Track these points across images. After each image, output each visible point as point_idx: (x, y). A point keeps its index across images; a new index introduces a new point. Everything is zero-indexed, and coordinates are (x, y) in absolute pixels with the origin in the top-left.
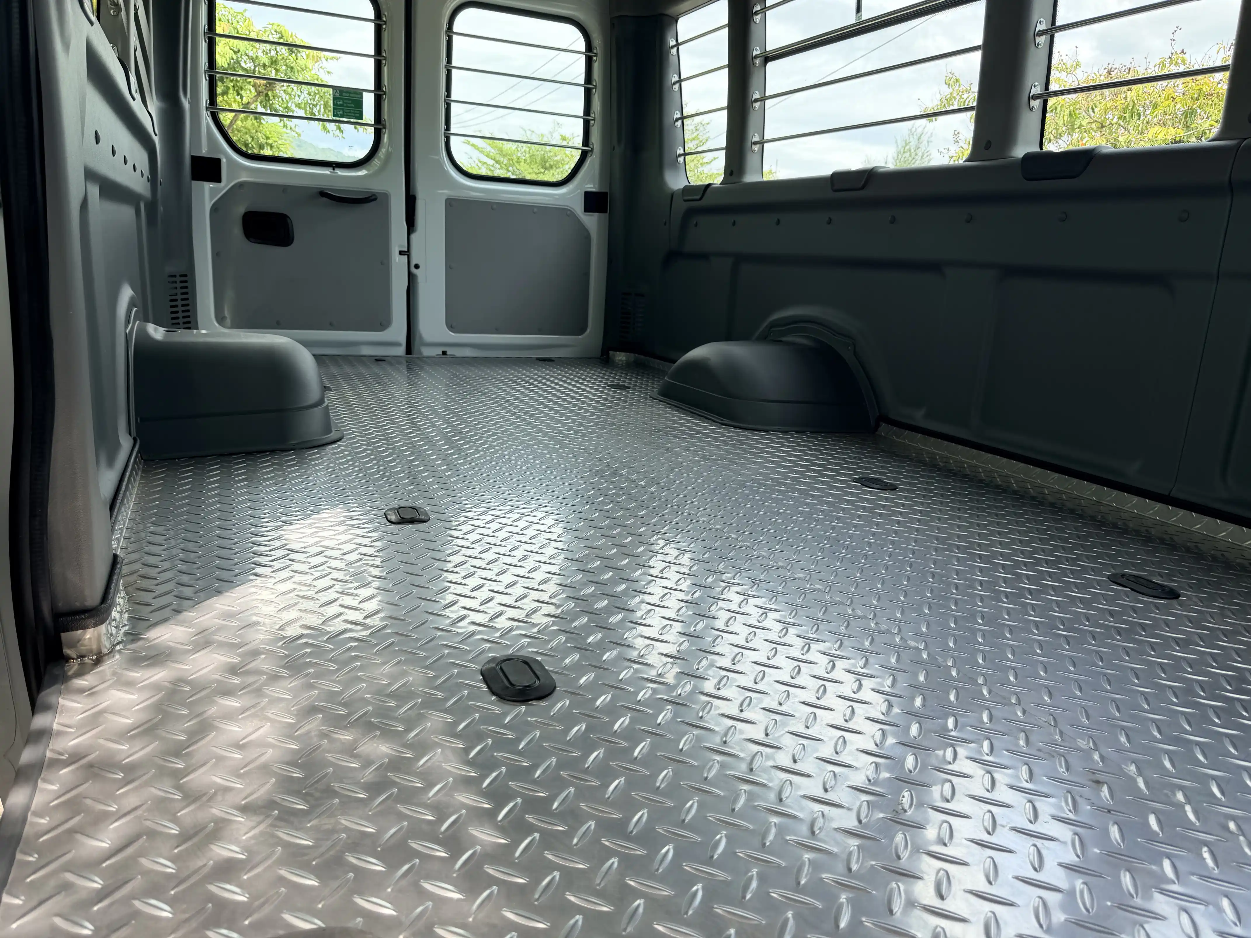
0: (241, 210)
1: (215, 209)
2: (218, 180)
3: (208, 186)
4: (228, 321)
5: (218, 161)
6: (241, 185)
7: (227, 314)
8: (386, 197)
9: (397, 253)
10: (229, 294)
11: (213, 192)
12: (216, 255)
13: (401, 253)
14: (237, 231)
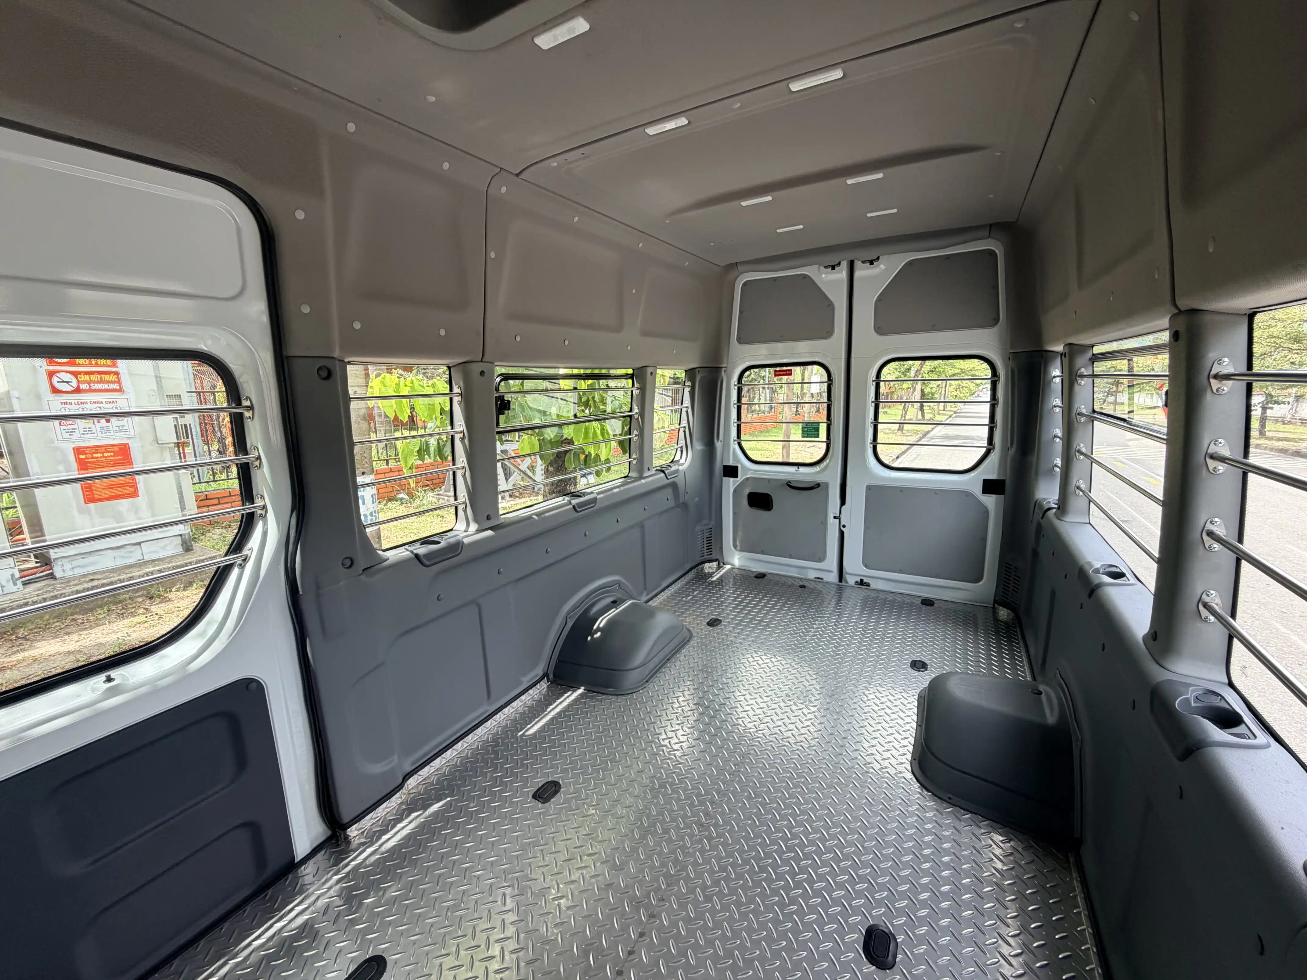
0: (747, 491)
1: (735, 491)
2: (736, 476)
3: (732, 480)
4: (738, 548)
5: (736, 468)
6: (747, 479)
7: (738, 544)
8: (827, 485)
9: (832, 517)
10: (740, 533)
11: (734, 483)
12: (735, 513)
13: (835, 517)
14: (745, 501)
